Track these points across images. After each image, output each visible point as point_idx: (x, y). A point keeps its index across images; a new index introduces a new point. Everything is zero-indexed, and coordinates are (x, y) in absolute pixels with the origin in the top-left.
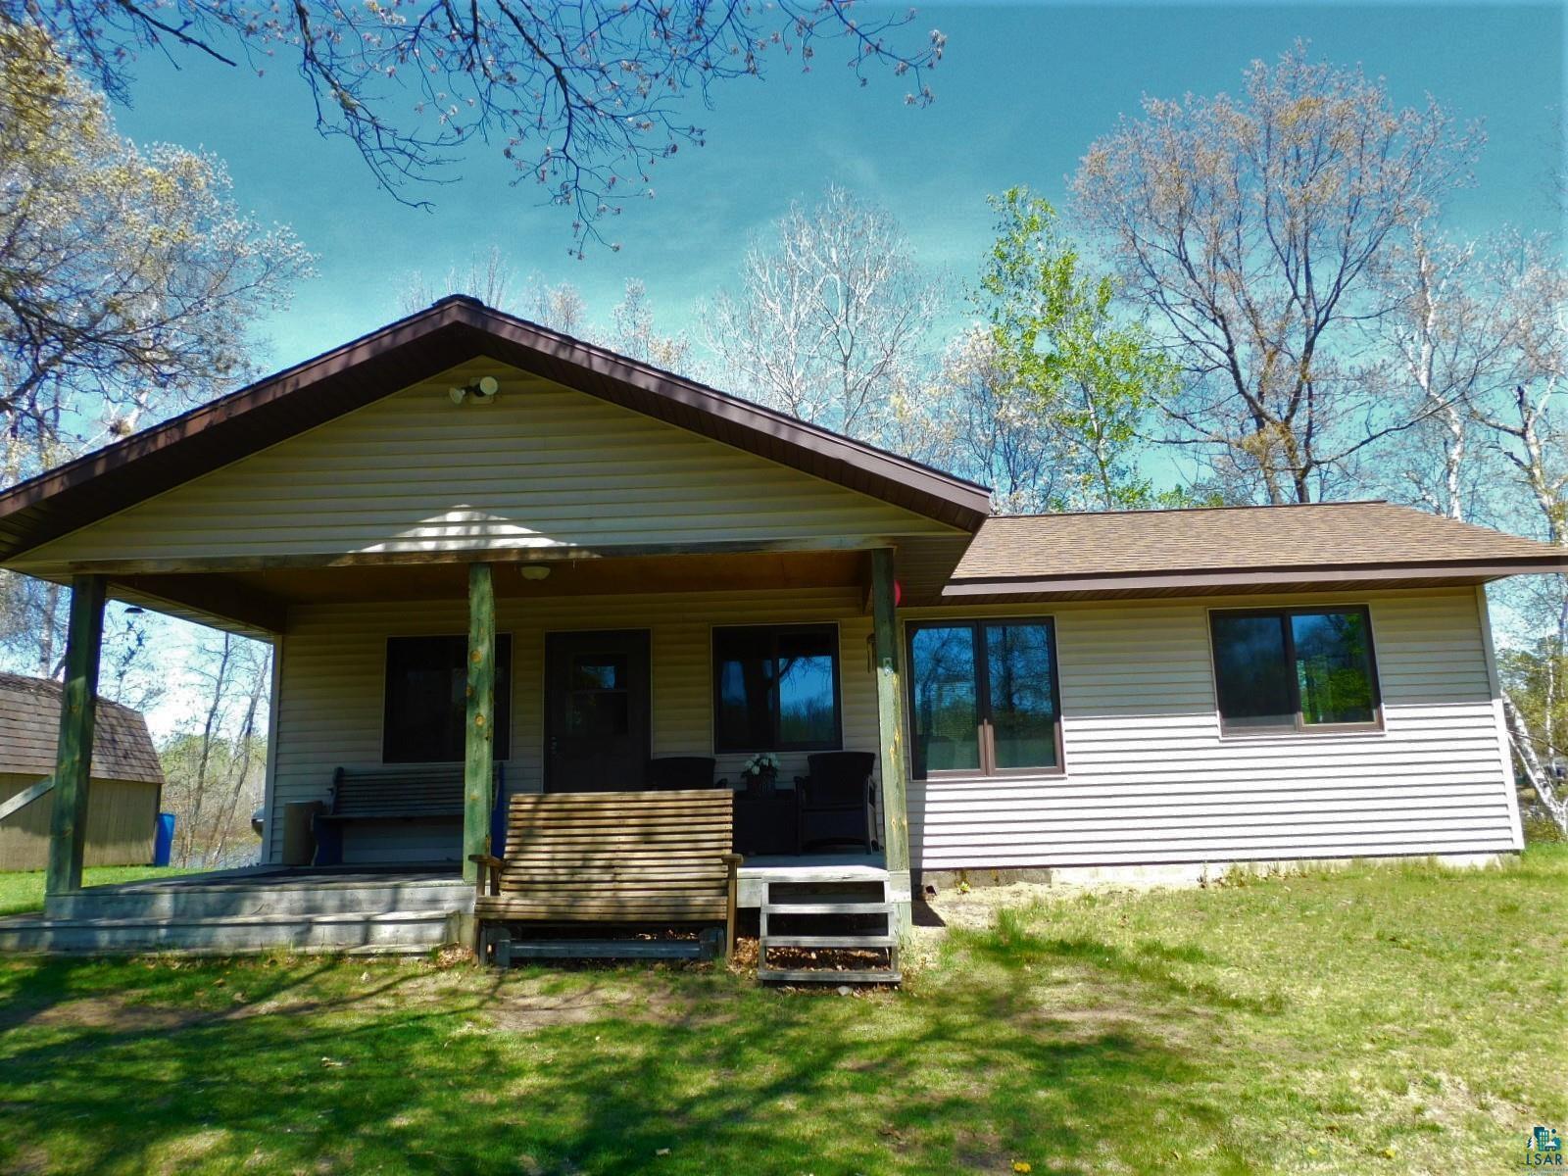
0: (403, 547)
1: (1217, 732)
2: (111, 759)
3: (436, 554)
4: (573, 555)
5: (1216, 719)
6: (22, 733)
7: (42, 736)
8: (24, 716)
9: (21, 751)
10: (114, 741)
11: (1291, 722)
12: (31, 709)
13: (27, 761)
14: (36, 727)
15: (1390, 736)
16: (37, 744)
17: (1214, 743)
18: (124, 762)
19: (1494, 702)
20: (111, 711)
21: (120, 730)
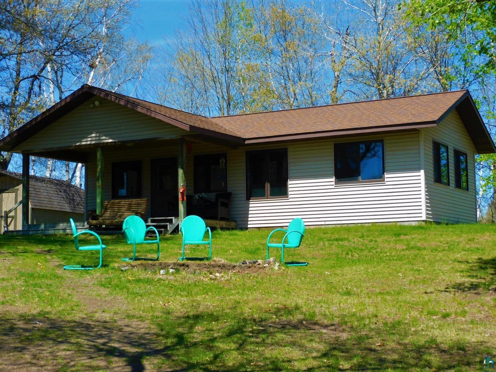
0: (84, 143)
1: (333, 183)
2: (72, 206)
3: (90, 144)
4: (117, 143)
5: (333, 179)
6: (41, 196)
7: (48, 197)
8: (42, 191)
9: (41, 202)
10: (73, 199)
11: (356, 180)
12: (44, 188)
13: (43, 205)
14: (46, 194)
15: (387, 183)
16: (46, 199)
17: (333, 187)
18: (77, 207)
19: (421, 171)
20: (73, 189)
21: (76, 196)
